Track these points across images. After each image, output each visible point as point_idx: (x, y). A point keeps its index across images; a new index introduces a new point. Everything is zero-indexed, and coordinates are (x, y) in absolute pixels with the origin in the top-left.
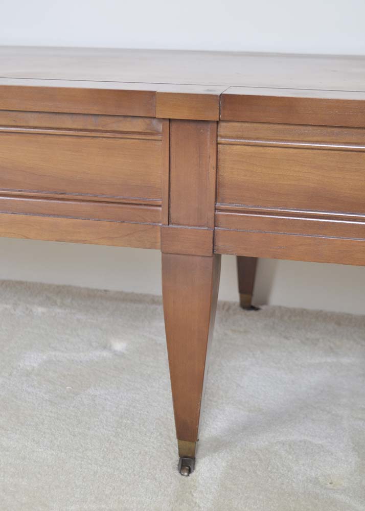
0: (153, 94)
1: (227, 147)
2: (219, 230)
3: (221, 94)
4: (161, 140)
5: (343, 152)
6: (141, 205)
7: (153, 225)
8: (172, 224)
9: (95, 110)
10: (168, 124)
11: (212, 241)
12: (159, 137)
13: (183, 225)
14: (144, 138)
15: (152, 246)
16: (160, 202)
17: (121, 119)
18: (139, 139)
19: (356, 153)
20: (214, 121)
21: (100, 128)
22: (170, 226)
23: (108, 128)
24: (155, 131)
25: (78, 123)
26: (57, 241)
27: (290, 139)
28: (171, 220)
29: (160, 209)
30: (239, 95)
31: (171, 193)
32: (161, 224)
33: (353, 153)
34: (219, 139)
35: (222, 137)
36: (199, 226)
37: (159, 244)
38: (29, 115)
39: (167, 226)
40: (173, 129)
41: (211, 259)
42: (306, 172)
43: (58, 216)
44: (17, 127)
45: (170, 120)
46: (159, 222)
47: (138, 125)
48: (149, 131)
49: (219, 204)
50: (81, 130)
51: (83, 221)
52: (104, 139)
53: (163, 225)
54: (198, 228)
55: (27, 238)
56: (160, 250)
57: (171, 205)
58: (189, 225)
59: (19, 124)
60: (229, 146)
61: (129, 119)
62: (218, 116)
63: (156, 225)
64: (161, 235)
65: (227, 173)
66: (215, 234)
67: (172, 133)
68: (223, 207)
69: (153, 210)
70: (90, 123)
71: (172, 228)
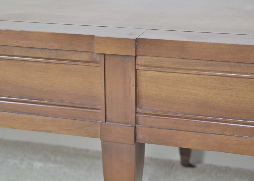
0: (92, 37)
1: (142, 72)
2: (139, 126)
3: (137, 38)
4: (99, 67)
5: (220, 77)
6: (87, 108)
7: (95, 122)
8: (108, 122)
9: (56, 46)
10: (103, 57)
11: (133, 134)
12: (98, 65)
13: (115, 122)
14: (88, 65)
15: (95, 136)
16: (99, 107)
17: (73, 52)
18: (85, 65)
19: (228, 78)
20: (133, 56)
21: (60, 58)
22: (106, 123)
23: (65, 58)
24: (95, 60)
25: (45, 54)
26: (33, 130)
27: (184, 68)
28: (108, 119)
29: (99, 111)
30: (149, 39)
31: (107, 101)
32: (100, 122)
33: (227, 78)
34: (137, 67)
35: (139, 65)
36: (126, 124)
37: (99, 135)
38: (13, 48)
39: (104, 123)
40: (106, 60)
41: (134, 146)
42: (196, 90)
43: (34, 114)
44: (6, 55)
45: (104, 54)
46: (100, 120)
47: (84, 57)
48: (91, 61)
49: (139, 109)
50: (47, 59)
51: (50, 118)
52: (63, 65)
53: (102, 122)
54: (125, 125)
55: (13, 128)
56: (100, 139)
57: (107, 109)
58: (119, 123)
59: (7, 54)
60: (144, 71)
61: (78, 53)
62: (135, 53)
63: (97, 122)
64: (100, 129)
65: (144, 89)
66: (136, 129)
67: (106, 62)
68: (141, 111)
69: (95, 112)
70: (53, 55)
71: (107, 124)
